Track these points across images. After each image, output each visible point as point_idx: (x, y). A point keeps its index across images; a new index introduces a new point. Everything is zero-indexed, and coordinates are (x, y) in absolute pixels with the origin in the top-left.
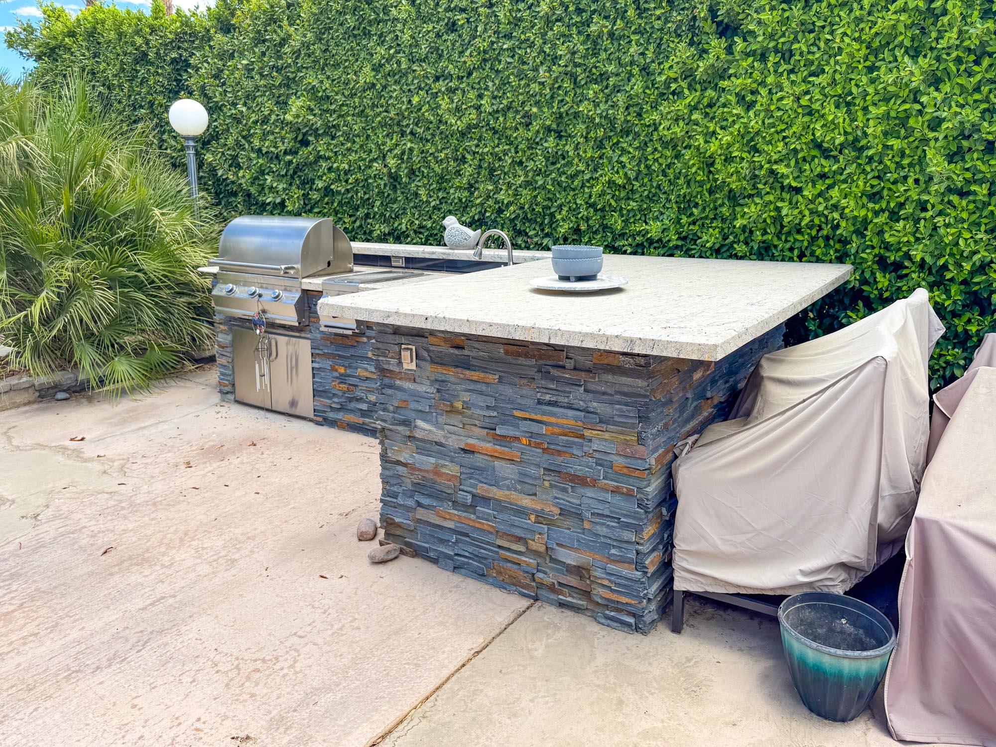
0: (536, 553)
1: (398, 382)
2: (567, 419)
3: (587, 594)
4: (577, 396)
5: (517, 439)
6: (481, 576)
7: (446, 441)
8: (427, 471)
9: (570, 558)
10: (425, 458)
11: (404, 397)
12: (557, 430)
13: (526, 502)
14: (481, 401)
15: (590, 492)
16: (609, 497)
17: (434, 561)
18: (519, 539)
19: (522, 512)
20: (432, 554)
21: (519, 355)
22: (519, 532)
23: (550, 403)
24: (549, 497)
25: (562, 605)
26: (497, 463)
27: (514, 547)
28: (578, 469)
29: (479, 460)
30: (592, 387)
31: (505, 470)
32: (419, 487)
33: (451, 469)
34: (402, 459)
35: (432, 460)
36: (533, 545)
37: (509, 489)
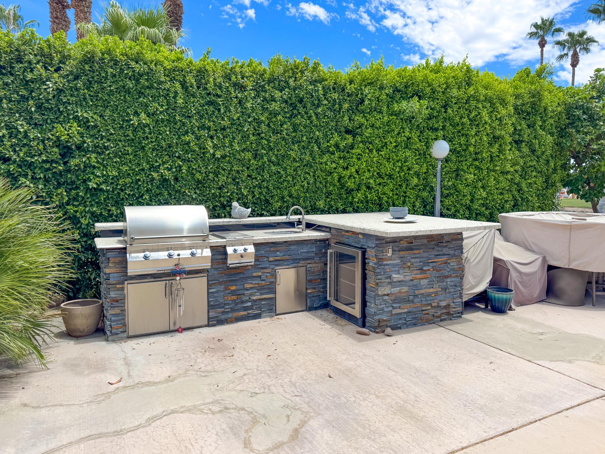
0: (434, 307)
1: (385, 262)
2: (444, 259)
3: (448, 314)
4: (445, 250)
5: (429, 270)
6: (415, 325)
7: (405, 278)
8: (397, 293)
9: (443, 304)
10: (395, 289)
11: (389, 267)
12: (440, 263)
13: (432, 290)
14: (418, 260)
15: (449, 280)
16: (453, 279)
17: (400, 328)
18: (428, 304)
19: (429, 295)
20: (399, 326)
21: (431, 241)
22: (429, 302)
23: (438, 255)
24: (437, 286)
25: (441, 320)
26: (422, 281)
27: (428, 308)
28: (447, 274)
29: (415, 282)
30: (449, 246)
31: (424, 282)
32: (394, 301)
33: (405, 289)
34: (386, 293)
35: (398, 288)
36: (433, 305)
37: (425, 288)
